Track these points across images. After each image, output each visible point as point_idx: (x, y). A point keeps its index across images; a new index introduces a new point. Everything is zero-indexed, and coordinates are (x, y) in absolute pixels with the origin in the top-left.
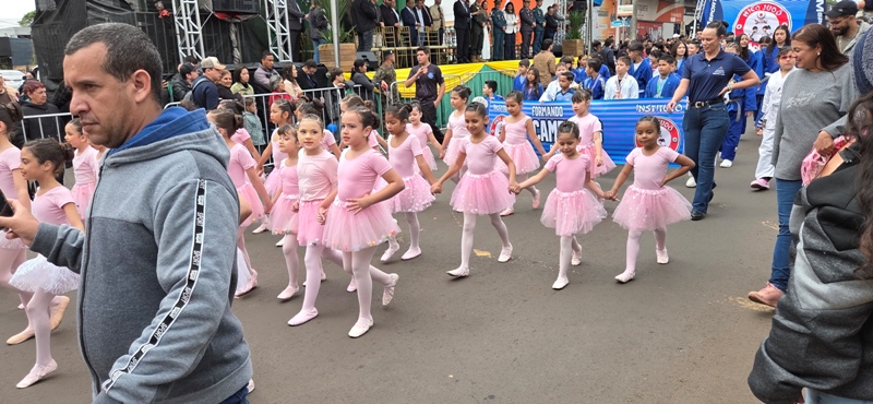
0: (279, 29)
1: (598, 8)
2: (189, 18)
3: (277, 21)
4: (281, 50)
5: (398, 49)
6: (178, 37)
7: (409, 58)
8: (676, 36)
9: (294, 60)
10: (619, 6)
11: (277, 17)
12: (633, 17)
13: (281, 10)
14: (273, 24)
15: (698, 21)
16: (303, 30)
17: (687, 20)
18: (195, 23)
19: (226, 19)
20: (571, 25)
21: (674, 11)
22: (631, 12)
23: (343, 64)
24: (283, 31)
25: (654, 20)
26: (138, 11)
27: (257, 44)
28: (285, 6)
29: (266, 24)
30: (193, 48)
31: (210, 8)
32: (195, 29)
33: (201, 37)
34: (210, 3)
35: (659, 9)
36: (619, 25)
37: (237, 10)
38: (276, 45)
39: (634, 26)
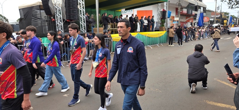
0: (83, 24)
1: (169, 18)
2: (60, 21)
4: (84, 29)
5: (115, 29)
6: (57, 26)
8: (191, 26)
9: (87, 32)
10: (175, 18)
11: (83, 20)
12: (179, 21)
14: (82, 23)
15: (197, 22)
17: (194, 22)
19: (69, 21)
20: (162, 23)
21: (191, 19)
22: (178, 20)
24: (84, 24)
25: (185, 21)
26: (47, 19)
28: (85, 18)
29: (80, 23)
30: (60, 29)
32: (61, 24)
33: (63, 26)
34: (66, 17)
35: (186, 19)
36: (175, 23)
37: (72, 19)
38: (82, 28)
39: (179, 23)
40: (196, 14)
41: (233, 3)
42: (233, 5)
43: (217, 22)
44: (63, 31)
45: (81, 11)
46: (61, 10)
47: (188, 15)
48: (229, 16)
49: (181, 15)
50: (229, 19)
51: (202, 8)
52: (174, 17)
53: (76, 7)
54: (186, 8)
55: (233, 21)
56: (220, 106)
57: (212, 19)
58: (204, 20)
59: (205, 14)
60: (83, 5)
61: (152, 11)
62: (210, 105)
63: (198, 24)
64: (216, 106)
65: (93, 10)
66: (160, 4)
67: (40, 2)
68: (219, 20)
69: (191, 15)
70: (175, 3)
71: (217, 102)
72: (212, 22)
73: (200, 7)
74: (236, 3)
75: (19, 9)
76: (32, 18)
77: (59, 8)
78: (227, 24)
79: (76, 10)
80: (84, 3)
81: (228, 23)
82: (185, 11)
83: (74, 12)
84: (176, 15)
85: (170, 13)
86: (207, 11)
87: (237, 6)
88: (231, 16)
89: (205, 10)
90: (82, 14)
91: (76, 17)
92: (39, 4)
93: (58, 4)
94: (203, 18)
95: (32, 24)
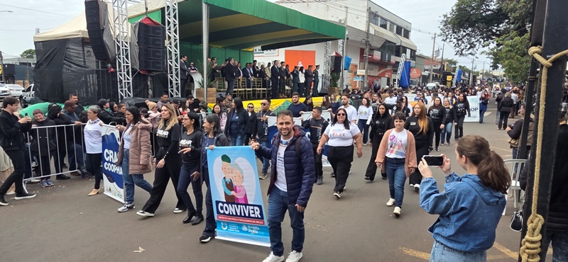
0: (175, 79)
1: (346, 71)
2: (125, 73)
3: (174, 75)
4: (175, 90)
6: (119, 83)
7: (245, 94)
8: (387, 87)
10: (358, 70)
11: (174, 72)
12: (366, 75)
13: (176, 69)
14: (172, 76)
15: (398, 79)
16: (187, 79)
17: (394, 76)
19: (146, 74)
20: (333, 79)
21: (387, 71)
22: (364, 74)
23: (208, 99)
25: (376, 75)
26: (95, 68)
27: (162, 87)
28: (179, 68)
29: (167, 77)
30: (126, 89)
32: (128, 79)
33: (131, 83)
34: (138, 65)
35: (379, 70)
36: (358, 80)
37: (152, 69)
38: (172, 87)
39: (366, 80)
40: (397, 63)
41: (463, 45)
42: (463, 50)
43: (435, 78)
44: (131, 95)
45: (170, 52)
46: (129, 50)
47: (382, 64)
48: (455, 68)
49: (369, 62)
50: (456, 74)
51: (408, 51)
52: (356, 66)
53: (161, 43)
54: (378, 49)
55: (462, 77)
56: (425, 258)
57: (426, 73)
58: (411, 74)
59: (413, 63)
60: (175, 40)
61: (315, 52)
62: (408, 255)
63: (401, 83)
64: (418, 258)
65: (195, 47)
66: (330, 42)
67: (83, 32)
68: (438, 75)
69: (389, 63)
70: (359, 39)
71: (420, 251)
72: (425, 79)
73: (405, 50)
74: (469, 46)
75: (35, 43)
76: (64, 64)
77: (126, 47)
78: (452, 83)
79: (161, 50)
80: (178, 37)
81: (454, 82)
82: (377, 55)
83: (157, 54)
84: (360, 62)
85: (350, 60)
87: (471, 50)
88: (460, 66)
89: (414, 55)
90: (174, 58)
91: (161, 66)
92: (81, 36)
93: (122, 37)
94: (410, 71)
95: (64, 76)
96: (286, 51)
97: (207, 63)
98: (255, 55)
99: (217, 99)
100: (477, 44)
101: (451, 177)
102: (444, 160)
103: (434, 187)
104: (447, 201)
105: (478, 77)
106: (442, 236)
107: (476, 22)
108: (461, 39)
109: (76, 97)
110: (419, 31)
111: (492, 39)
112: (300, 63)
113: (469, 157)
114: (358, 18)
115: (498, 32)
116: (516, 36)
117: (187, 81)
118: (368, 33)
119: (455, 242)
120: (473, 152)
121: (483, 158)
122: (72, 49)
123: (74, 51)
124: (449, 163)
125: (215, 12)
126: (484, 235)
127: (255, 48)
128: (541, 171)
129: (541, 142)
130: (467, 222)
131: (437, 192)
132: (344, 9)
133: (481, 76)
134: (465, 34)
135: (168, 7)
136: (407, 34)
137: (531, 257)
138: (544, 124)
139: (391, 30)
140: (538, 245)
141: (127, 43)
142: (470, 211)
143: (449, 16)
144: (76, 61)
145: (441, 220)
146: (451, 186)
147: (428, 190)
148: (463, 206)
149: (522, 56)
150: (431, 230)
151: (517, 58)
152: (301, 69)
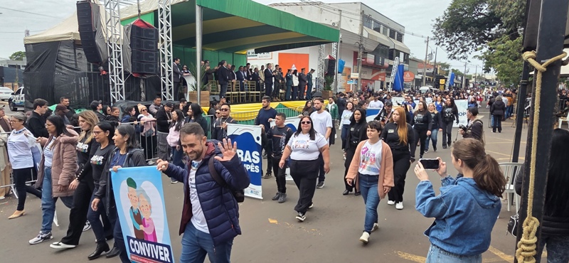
0: (168, 82)
1: (340, 74)
2: (118, 76)
3: (167, 78)
4: (168, 93)
6: (111, 86)
7: (239, 97)
8: (381, 90)
9: (175, 100)
10: (352, 74)
11: (167, 75)
12: (359, 79)
13: (169, 72)
14: (164, 79)
15: (392, 83)
17: (387, 80)
18: (121, 78)
19: (138, 77)
20: (327, 82)
21: (380, 75)
22: (358, 77)
23: (202, 102)
24: (170, 83)
25: (370, 78)
26: (87, 71)
27: (155, 89)
28: (172, 70)
29: (160, 80)
30: (119, 92)
31: (130, 70)
32: (120, 82)
33: (124, 87)
34: (131, 68)
35: (373, 74)
36: (352, 83)
37: (145, 72)
38: (165, 91)
39: (359, 83)
40: (391, 66)
41: (456, 49)
42: (455, 53)
43: (428, 82)
44: (124, 98)
45: (163, 55)
46: (121, 53)
47: (375, 67)
48: (448, 71)
49: (363, 66)
50: (449, 77)
51: (402, 55)
52: (350, 69)
53: (154, 45)
54: (372, 53)
55: (455, 81)
57: (419, 77)
58: (404, 78)
59: (406, 66)
60: (168, 43)
61: (307, 56)
62: (403, 259)
63: (394, 86)
65: (188, 50)
66: (324, 45)
67: (75, 34)
68: (431, 78)
69: (382, 67)
70: (353, 42)
71: (416, 254)
72: (419, 83)
73: (398, 53)
74: (461, 50)
75: (26, 45)
76: (56, 66)
77: (118, 49)
78: (445, 86)
79: (154, 53)
80: (171, 40)
81: (447, 85)
82: (371, 59)
83: (150, 57)
84: (354, 65)
85: (343, 63)
86: (410, 62)
87: (463, 54)
88: (453, 70)
89: (407, 59)
90: (167, 61)
91: (154, 68)
92: (72, 38)
93: (114, 39)
94: (403, 75)
95: (56, 79)
96: (279, 54)
97: (201, 66)
98: (248, 58)
99: (210, 102)
100: (470, 47)
101: (446, 181)
102: (440, 163)
103: (430, 190)
104: (442, 205)
105: (470, 81)
106: (438, 239)
107: (468, 25)
108: (454, 43)
109: (67, 100)
110: (413, 34)
111: (484, 43)
112: (294, 66)
113: (465, 161)
114: (351, 21)
115: (490, 36)
116: (508, 40)
117: (181, 84)
118: (361, 36)
119: (452, 245)
120: (468, 156)
121: (479, 162)
122: (64, 52)
123: (65, 53)
124: (445, 166)
125: (208, 14)
126: (480, 238)
127: (249, 51)
128: (536, 174)
129: (536, 146)
130: (462, 225)
131: (433, 195)
132: (338, 12)
133: (473, 80)
134: (457, 37)
135: (161, 9)
136: (400, 38)
137: (526, 259)
138: (539, 128)
139: (385, 33)
140: (534, 247)
141: (119, 45)
142: (466, 214)
143: (441, 20)
144: (68, 63)
145: (437, 223)
146: (447, 189)
147: (424, 193)
148: (458, 209)
149: (514, 60)
150: (428, 233)
151: (510, 62)
152: (295, 72)
